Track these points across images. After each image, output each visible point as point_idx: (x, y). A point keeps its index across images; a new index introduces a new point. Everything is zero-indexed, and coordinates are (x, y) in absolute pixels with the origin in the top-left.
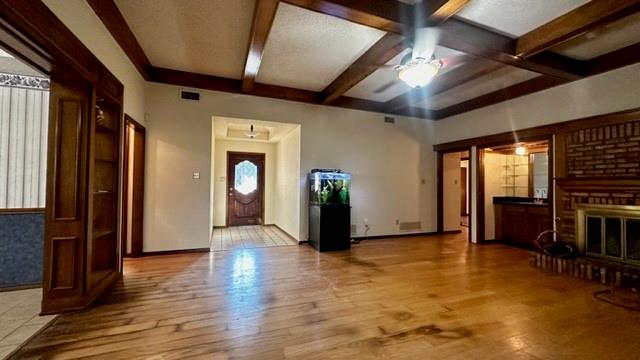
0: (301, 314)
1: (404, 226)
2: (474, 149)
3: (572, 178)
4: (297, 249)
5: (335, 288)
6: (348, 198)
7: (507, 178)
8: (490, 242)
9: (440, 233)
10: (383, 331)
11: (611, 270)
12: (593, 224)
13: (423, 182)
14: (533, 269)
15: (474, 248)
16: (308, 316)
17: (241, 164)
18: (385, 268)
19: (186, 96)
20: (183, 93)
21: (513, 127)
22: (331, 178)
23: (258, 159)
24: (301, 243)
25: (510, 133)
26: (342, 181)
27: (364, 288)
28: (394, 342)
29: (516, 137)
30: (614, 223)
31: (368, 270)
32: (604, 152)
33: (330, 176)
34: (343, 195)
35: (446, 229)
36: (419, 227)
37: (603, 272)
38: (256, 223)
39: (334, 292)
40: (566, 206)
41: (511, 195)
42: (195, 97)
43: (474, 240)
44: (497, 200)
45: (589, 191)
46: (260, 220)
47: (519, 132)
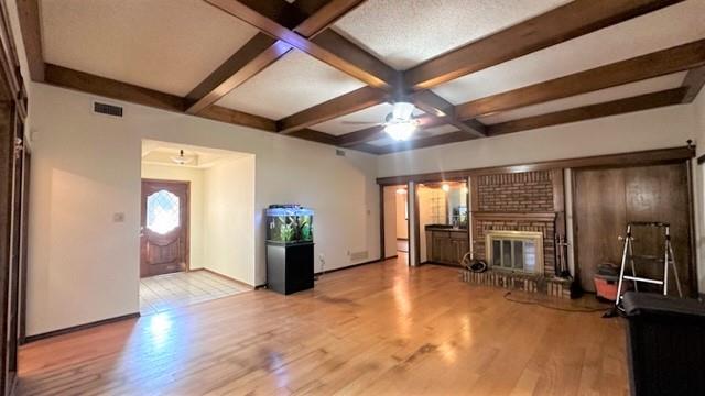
0: (317, 363)
1: (355, 256)
2: (411, 184)
3: (481, 211)
4: (253, 295)
5: (330, 331)
6: (311, 233)
7: (433, 208)
8: (424, 263)
9: (383, 258)
10: (398, 359)
11: (509, 277)
12: (496, 244)
13: (369, 212)
14: (462, 284)
15: (414, 271)
16: (326, 363)
17: (156, 194)
18: (358, 302)
19: (100, 108)
20: (96, 104)
21: (441, 169)
22: (292, 214)
23: (182, 189)
24: (257, 288)
25: (439, 173)
26: (303, 217)
27: (354, 326)
28: (411, 365)
29: (443, 176)
30: (507, 243)
31: (347, 307)
32: (500, 192)
33: (291, 213)
34: (305, 231)
35: (386, 256)
36: (366, 257)
37: (504, 279)
38: (177, 270)
39: (333, 335)
40: (480, 233)
41: (436, 223)
42: (118, 112)
43: (413, 263)
44: (427, 227)
45: (493, 221)
46: (183, 265)
47: (446, 173)
